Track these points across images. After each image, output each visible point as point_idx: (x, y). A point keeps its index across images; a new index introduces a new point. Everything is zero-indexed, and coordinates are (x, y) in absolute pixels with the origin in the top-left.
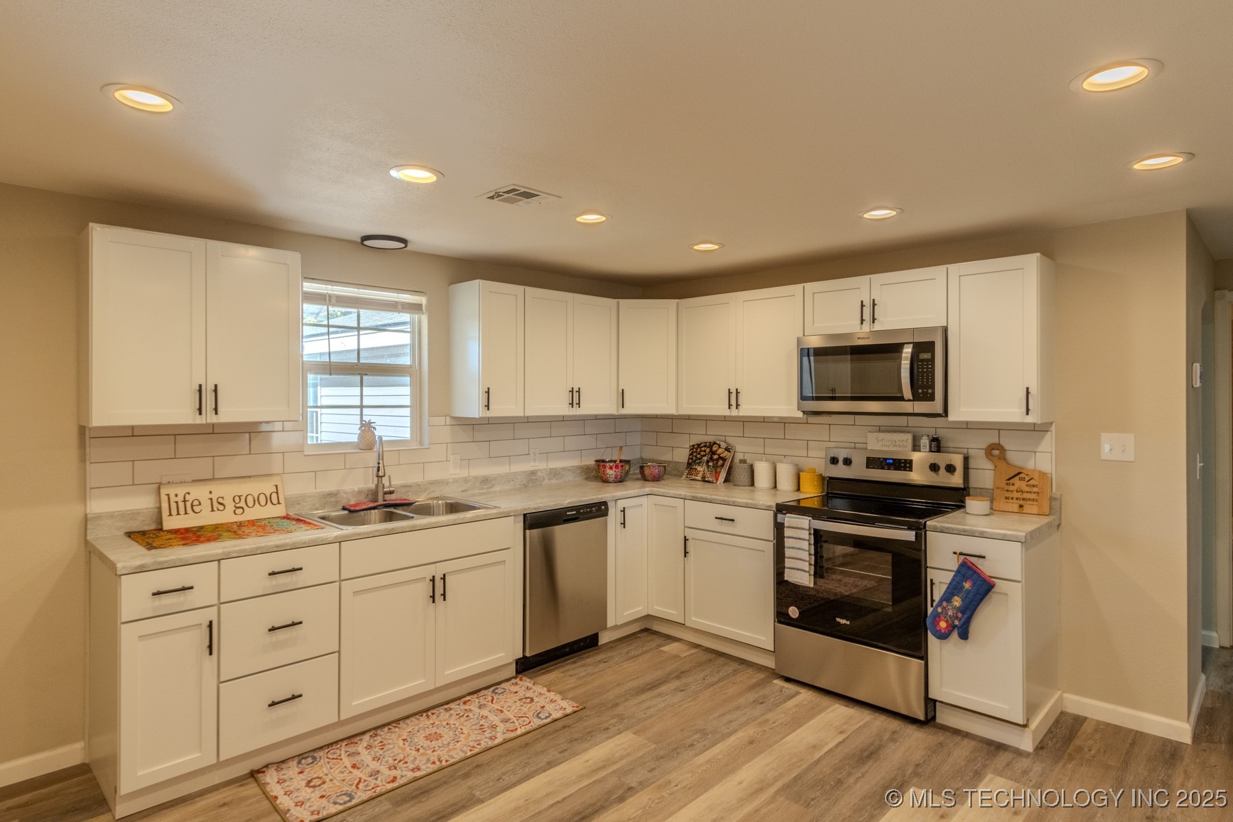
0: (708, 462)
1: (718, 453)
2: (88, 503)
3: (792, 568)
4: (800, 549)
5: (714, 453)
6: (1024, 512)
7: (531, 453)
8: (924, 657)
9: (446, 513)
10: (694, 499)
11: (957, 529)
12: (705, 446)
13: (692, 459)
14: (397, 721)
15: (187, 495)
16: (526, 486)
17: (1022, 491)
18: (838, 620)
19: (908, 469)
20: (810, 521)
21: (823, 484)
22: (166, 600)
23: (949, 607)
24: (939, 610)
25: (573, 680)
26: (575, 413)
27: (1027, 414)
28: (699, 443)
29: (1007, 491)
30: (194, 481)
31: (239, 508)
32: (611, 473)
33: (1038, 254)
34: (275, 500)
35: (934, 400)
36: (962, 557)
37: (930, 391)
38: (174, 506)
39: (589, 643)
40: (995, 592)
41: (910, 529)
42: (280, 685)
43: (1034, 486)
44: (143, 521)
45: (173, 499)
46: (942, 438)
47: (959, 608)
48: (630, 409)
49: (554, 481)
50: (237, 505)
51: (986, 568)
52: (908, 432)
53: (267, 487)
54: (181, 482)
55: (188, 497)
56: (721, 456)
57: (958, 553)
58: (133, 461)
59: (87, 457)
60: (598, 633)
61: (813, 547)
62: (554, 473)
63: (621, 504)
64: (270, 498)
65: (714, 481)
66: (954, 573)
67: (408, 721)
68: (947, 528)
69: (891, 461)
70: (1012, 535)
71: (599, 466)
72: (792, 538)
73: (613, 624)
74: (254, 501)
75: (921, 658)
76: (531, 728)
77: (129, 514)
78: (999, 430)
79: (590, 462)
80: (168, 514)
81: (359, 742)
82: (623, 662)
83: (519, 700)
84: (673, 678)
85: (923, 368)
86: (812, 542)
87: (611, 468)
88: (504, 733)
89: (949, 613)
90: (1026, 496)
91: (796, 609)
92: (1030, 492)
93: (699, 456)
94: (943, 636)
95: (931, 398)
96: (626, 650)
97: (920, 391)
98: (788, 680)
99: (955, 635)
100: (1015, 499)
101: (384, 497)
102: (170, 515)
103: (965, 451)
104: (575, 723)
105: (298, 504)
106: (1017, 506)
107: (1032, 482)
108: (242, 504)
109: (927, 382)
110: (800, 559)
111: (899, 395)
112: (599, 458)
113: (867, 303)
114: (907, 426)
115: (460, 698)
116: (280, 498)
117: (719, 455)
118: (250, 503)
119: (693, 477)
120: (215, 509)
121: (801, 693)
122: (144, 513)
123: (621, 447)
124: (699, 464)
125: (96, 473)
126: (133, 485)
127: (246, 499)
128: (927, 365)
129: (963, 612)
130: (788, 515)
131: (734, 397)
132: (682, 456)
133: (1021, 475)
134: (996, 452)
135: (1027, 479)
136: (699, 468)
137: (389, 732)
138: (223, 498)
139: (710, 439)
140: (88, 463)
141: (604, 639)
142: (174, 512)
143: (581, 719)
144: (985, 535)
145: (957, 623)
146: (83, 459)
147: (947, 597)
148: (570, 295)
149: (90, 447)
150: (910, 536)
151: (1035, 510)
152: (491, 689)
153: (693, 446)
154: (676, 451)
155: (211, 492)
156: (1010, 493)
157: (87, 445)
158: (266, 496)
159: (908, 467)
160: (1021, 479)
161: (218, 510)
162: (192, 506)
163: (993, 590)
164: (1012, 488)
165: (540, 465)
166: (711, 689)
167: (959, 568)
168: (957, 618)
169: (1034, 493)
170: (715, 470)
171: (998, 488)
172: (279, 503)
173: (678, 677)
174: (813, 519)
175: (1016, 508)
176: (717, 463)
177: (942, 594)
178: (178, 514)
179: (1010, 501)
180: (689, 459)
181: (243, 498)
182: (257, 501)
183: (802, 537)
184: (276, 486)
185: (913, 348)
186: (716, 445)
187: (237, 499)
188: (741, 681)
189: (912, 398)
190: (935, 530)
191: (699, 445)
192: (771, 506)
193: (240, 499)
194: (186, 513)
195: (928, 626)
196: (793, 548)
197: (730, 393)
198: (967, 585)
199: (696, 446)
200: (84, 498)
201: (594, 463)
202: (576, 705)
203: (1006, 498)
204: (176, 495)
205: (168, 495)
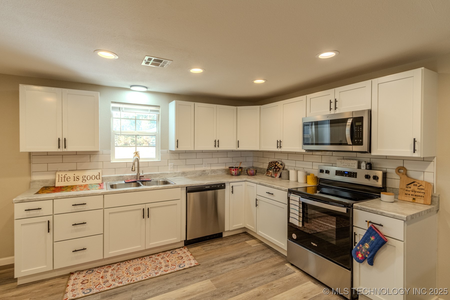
0: (274, 169)
1: (277, 166)
2: (32, 177)
3: (292, 218)
4: (296, 210)
5: (276, 166)
6: (415, 202)
7: (204, 163)
8: (351, 269)
9: (163, 185)
10: (260, 184)
11: (369, 210)
12: (274, 163)
13: (269, 167)
14: (130, 260)
15: (66, 175)
16: (201, 176)
17: (415, 191)
18: (312, 243)
19: (355, 177)
20: (300, 198)
21: (317, 181)
22: (32, 212)
23: (363, 248)
24: (358, 248)
25: (204, 251)
26: (217, 149)
27: (414, 152)
28: (272, 161)
29: (406, 190)
30: (69, 170)
31: (84, 180)
32: (233, 172)
33: (423, 68)
34: (98, 178)
35: (362, 145)
36: (370, 224)
37: (361, 141)
38: (60, 179)
39: (219, 236)
40: (388, 244)
41: (345, 207)
42: (79, 244)
43: (422, 189)
44: (50, 183)
45: (60, 176)
46: (373, 163)
47: (368, 249)
48: (241, 148)
49: (213, 174)
50: (84, 179)
51: (383, 231)
52: (356, 160)
53: (95, 173)
54: (65, 171)
55: (66, 176)
56: (279, 167)
57: (368, 221)
58: (48, 163)
59: (32, 162)
60: (222, 233)
61: (301, 210)
62: (213, 171)
63: (232, 184)
64: (96, 177)
65: (275, 177)
66: (366, 231)
67: (134, 260)
68: (363, 208)
69: (347, 173)
70: (398, 216)
71: (229, 169)
72: (293, 204)
73: (228, 230)
74: (90, 178)
75: (349, 270)
76: (174, 271)
77: (45, 181)
78: (403, 160)
79: (227, 168)
80: (58, 181)
81: (112, 267)
82: (228, 246)
83: (178, 257)
84: (243, 256)
85: (357, 130)
86: (301, 207)
87: (233, 170)
88: (162, 272)
89: (363, 251)
90: (417, 194)
91: (295, 235)
92: (419, 192)
93: (271, 167)
94: (361, 261)
95: (361, 144)
96: (231, 241)
97: (356, 141)
98: (292, 265)
99: (366, 262)
100: (411, 195)
101: (140, 178)
102: (59, 181)
103: (385, 170)
104: (191, 271)
105: (108, 179)
106: (412, 198)
107: (421, 187)
108: (86, 179)
109: (360, 136)
110: (296, 214)
111: (346, 143)
112: (231, 166)
113: (333, 101)
114: (356, 157)
115: (157, 253)
116: (100, 177)
117: (278, 167)
118: (89, 178)
119: (268, 175)
120: (75, 180)
121: (296, 272)
122: (50, 180)
123: (241, 162)
124: (271, 170)
125: (34, 167)
126: (48, 171)
127: (87, 177)
128: (360, 128)
129: (370, 252)
130: (292, 194)
131: (279, 144)
132: (266, 166)
133: (415, 183)
134: (402, 171)
135: (418, 185)
136: (271, 171)
137: (125, 264)
138: (79, 176)
139: (276, 160)
140: (32, 164)
141: (225, 235)
142: (60, 180)
143: (195, 270)
144: (384, 214)
145: (367, 256)
146: (30, 162)
147: (363, 242)
148: (215, 105)
149: (32, 159)
150: (344, 210)
151: (422, 201)
152: (171, 251)
153: (270, 162)
154: (264, 164)
155: (74, 174)
156: (408, 191)
157: (31, 158)
158: (95, 176)
159: (355, 176)
160: (414, 185)
161: (76, 180)
162: (67, 179)
163: (387, 243)
164: (409, 189)
165: (208, 168)
166: (256, 264)
167: (368, 229)
168: (367, 254)
169: (422, 193)
170: (276, 172)
171: (402, 189)
172: (99, 179)
173: (245, 256)
174: (302, 197)
175: (411, 199)
176: (277, 170)
177: (360, 240)
178: (62, 181)
179: (408, 196)
180: (268, 167)
181: (86, 177)
182: (91, 178)
183: (296, 205)
184: (99, 173)
185: (353, 120)
186: (277, 163)
187: (84, 177)
188: (271, 262)
189: (352, 144)
190: (357, 208)
191: (271, 162)
192: (286, 190)
193: (85, 177)
194: (64, 181)
195: (353, 255)
196: (293, 209)
197: (278, 142)
198: (372, 239)
199: (271, 163)
200: (30, 175)
201: (229, 168)
202: (197, 263)
203: (406, 194)
204: (62, 175)
205: (59, 175)
